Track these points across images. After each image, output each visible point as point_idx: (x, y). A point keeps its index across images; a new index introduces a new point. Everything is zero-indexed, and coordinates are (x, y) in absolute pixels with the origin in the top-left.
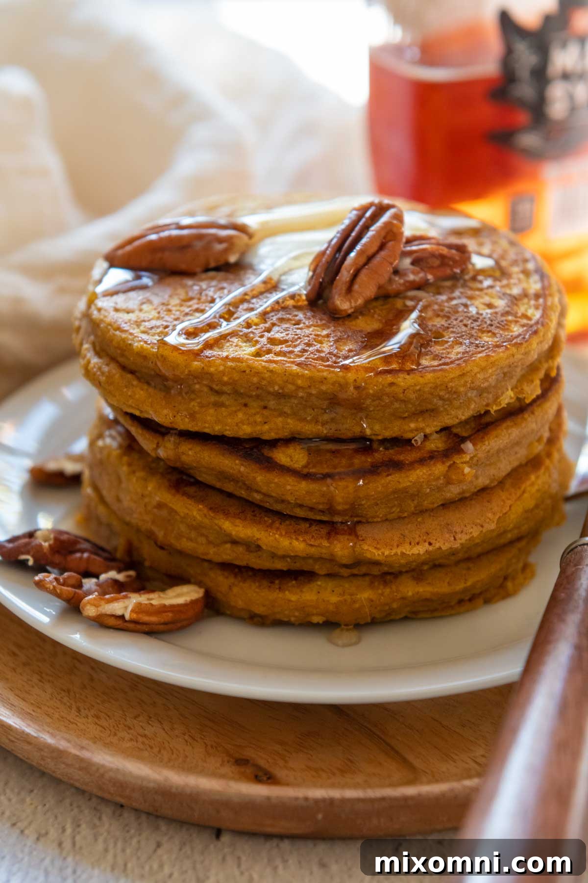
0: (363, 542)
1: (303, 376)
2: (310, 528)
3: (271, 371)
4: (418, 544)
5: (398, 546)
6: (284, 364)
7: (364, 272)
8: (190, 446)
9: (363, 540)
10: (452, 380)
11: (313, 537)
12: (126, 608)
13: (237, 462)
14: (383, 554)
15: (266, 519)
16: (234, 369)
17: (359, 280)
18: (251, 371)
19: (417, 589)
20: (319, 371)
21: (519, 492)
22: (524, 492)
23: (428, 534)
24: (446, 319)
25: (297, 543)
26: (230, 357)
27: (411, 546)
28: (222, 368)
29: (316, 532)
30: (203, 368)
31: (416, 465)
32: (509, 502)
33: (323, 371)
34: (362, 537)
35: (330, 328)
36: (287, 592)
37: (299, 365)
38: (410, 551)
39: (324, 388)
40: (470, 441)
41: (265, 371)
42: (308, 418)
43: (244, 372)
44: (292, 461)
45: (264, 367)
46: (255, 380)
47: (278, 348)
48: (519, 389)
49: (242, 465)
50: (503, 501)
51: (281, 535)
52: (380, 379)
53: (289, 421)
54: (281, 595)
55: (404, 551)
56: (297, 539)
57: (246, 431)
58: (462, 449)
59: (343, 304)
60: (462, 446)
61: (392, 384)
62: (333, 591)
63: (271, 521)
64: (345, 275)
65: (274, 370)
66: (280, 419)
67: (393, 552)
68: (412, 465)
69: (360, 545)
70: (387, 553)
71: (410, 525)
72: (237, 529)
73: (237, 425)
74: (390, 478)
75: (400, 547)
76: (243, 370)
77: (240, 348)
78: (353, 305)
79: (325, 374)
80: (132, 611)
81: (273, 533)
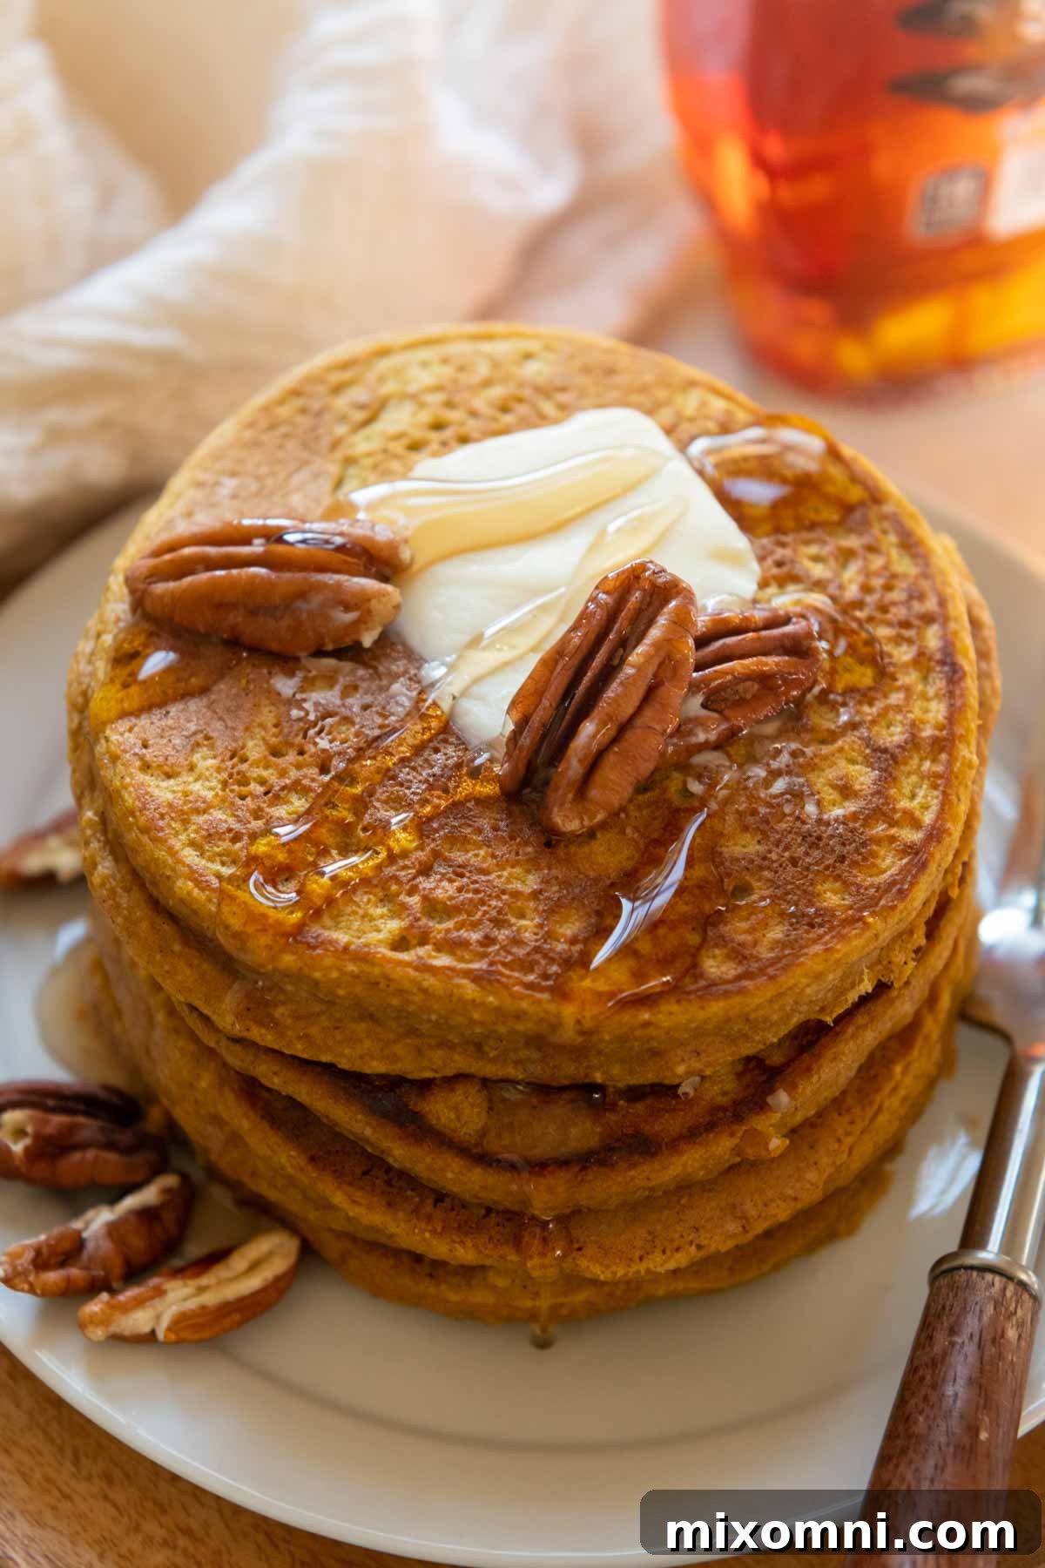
0: (580, 1253)
1: (483, 1004)
2: (488, 1219)
3: (425, 991)
4: (678, 1249)
5: (641, 1259)
6: (450, 978)
7: (611, 758)
8: (275, 1068)
9: (580, 1249)
10: (758, 1007)
11: (491, 1239)
12: (158, 1317)
13: (359, 1117)
14: (615, 1273)
15: (409, 1193)
16: (357, 977)
17: (599, 777)
18: (388, 986)
19: (672, 1287)
20: (513, 996)
21: (870, 1113)
22: (880, 1109)
23: (697, 1230)
24: (760, 837)
25: (462, 1251)
26: (353, 947)
27: (664, 1257)
28: (335, 974)
29: (497, 1228)
30: (301, 969)
31: (682, 1146)
32: (849, 1140)
33: (523, 998)
34: (578, 1242)
35: (541, 870)
36: (444, 1287)
37: (476, 978)
38: (662, 1265)
39: (520, 1027)
40: (785, 1090)
41: (415, 990)
42: (491, 1055)
43: (377, 983)
44: (459, 1121)
45: (413, 981)
46: (395, 1002)
47: (440, 928)
48: (885, 963)
49: (367, 1124)
50: (839, 1140)
51: (433, 1232)
52: (626, 1017)
53: (456, 1057)
54: (432, 1290)
55: (651, 1266)
56: (462, 1243)
57: (377, 1067)
58: (768, 1105)
59: (567, 821)
60: (770, 1100)
61: (646, 1024)
62: (525, 1287)
63: (417, 1199)
64: (573, 765)
65: (431, 990)
66: (440, 1053)
67: (634, 1269)
68: (675, 1144)
69: (574, 1259)
70: (620, 1272)
71: (666, 1213)
72: (357, 1210)
73: (361, 1057)
74: (632, 1173)
75: (645, 1261)
76: (373, 980)
77: (370, 921)
78: (586, 823)
79: (524, 1005)
80: (169, 1329)
81: (420, 1229)
